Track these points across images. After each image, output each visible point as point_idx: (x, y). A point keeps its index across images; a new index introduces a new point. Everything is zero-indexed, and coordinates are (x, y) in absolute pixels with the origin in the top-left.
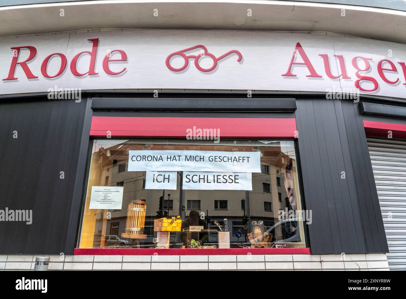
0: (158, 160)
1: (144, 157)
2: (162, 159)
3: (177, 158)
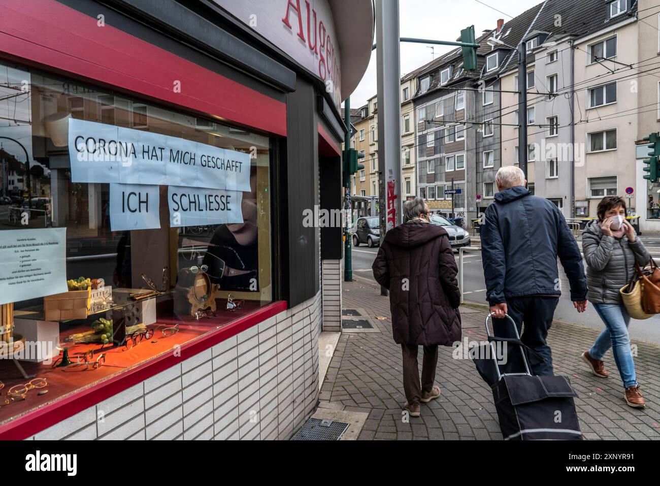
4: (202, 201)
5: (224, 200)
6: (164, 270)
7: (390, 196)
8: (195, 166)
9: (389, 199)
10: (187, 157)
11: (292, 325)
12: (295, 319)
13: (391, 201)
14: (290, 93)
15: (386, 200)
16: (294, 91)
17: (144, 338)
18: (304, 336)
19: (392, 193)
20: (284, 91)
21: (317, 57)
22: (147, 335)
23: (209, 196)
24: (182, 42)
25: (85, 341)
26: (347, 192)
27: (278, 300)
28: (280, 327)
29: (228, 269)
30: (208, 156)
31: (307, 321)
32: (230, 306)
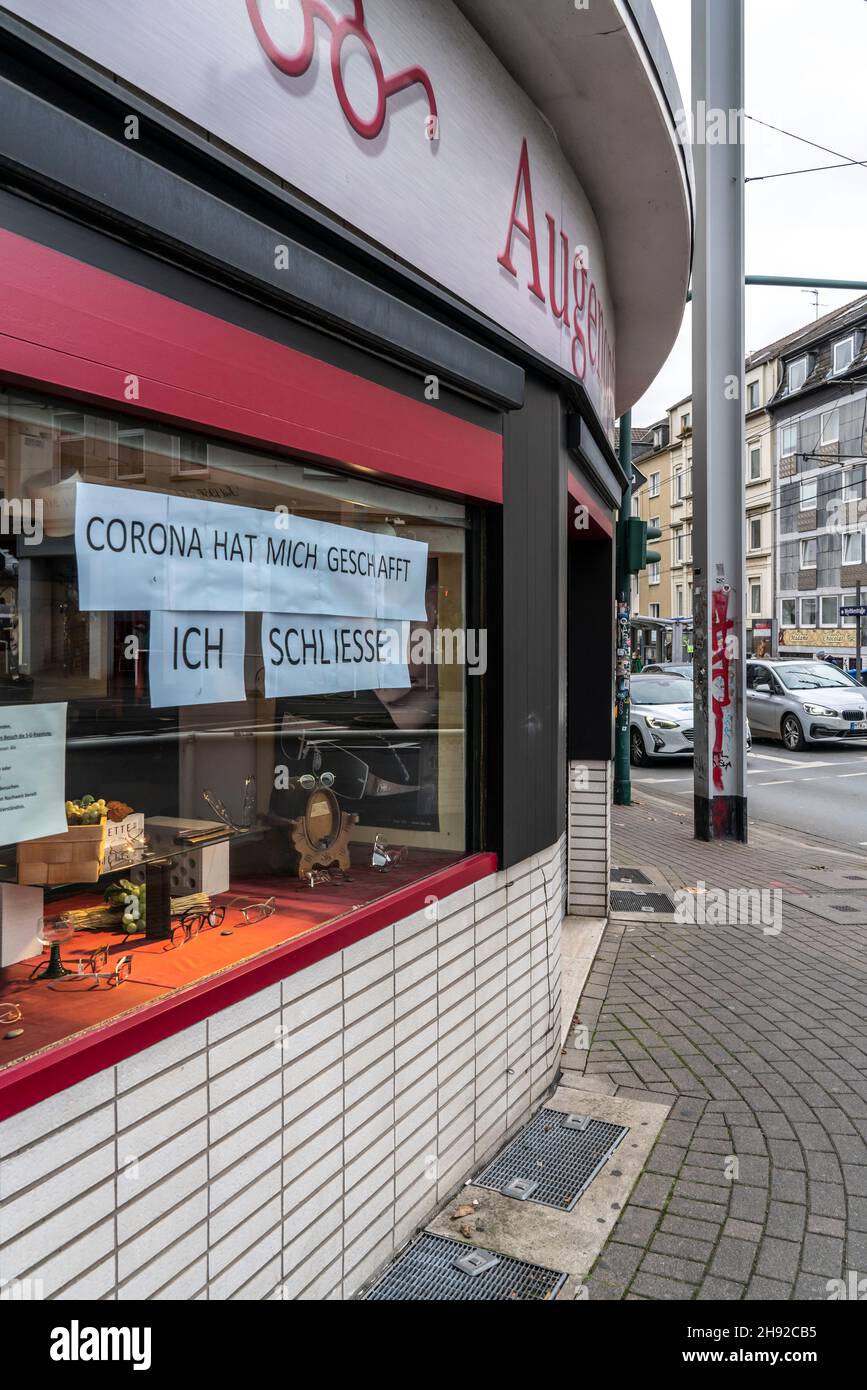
0: (186, 553)
1: (138, 532)
2: (199, 549)
3: (245, 543)
4: (329, 643)
5: (372, 639)
6: (247, 782)
7: (718, 621)
8: (316, 571)
9: (716, 628)
10: (302, 552)
11: (508, 905)
12: (514, 892)
13: (719, 634)
14: (511, 412)
15: (710, 631)
16: (520, 409)
17: (206, 925)
18: (532, 930)
19: (723, 616)
20: (500, 409)
21: (568, 334)
22: (213, 918)
23: (343, 632)
24: (297, 318)
25: (89, 926)
26: (623, 610)
27: (478, 850)
28: (482, 910)
29: (376, 780)
30: (342, 550)
31: (538, 897)
32: (378, 860)
